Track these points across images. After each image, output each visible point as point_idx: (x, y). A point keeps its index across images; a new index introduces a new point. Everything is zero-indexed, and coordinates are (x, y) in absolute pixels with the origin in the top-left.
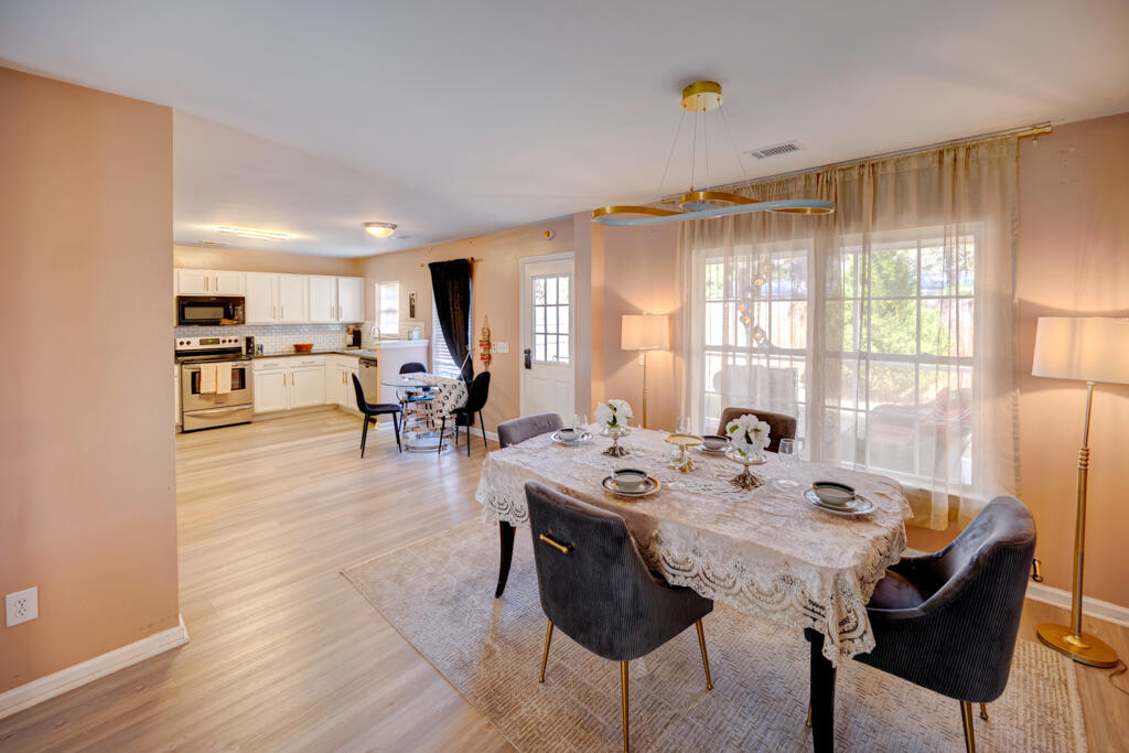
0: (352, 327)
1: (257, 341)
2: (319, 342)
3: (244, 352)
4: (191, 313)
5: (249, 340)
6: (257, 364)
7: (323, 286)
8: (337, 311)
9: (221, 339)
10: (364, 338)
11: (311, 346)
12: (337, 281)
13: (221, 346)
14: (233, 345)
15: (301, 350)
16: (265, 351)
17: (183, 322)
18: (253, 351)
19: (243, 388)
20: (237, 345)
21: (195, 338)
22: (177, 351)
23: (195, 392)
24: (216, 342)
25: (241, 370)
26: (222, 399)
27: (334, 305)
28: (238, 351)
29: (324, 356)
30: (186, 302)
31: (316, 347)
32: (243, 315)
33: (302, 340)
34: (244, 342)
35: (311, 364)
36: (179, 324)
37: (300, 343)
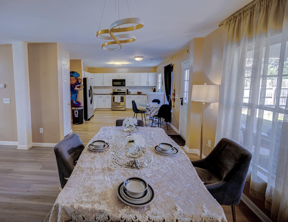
1: (129, 91)
4: (115, 83)
5: (127, 90)
6: (127, 96)
7: (144, 75)
8: (148, 83)
9: (121, 89)
11: (141, 92)
12: (148, 74)
13: (121, 91)
15: (139, 93)
16: (131, 93)
17: (113, 85)
18: (128, 93)
19: (123, 102)
20: (125, 91)
21: (116, 89)
22: (113, 92)
23: (114, 101)
24: (120, 90)
25: (123, 97)
26: (119, 104)
27: (147, 81)
28: (125, 92)
29: (142, 95)
30: (114, 81)
31: (143, 93)
32: (125, 84)
33: (139, 91)
34: (126, 91)
35: (139, 97)
36: (113, 86)
37: (139, 92)
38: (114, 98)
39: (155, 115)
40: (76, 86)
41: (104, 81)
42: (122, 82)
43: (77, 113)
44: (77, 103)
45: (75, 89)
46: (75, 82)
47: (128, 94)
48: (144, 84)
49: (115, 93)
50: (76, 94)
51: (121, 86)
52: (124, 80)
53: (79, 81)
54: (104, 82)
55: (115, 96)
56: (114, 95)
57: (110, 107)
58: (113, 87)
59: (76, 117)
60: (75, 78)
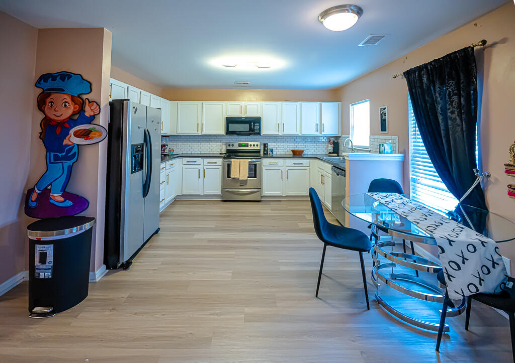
0: (332, 139)
1: (271, 146)
2: (309, 149)
3: (262, 152)
4: (233, 127)
5: (265, 145)
6: (265, 161)
7: (310, 109)
8: (321, 126)
9: (250, 143)
10: (341, 148)
11: (302, 151)
12: (321, 105)
13: (249, 148)
14: (256, 148)
15: (297, 154)
16: (274, 153)
17: (228, 132)
18: (267, 153)
19: (255, 177)
20: (258, 148)
21: (236, 143)
22: (227, 150)
23: (229, 176)
24: (247, 145)
25: (255, 165)
26: (243, 183)
27: (318, 122)
28: (258, 151)
29: (308, 160)
30: (230, 121)
31: (307, 153)
32: (260, 129)
33: (298, 147)
34: (263, 146)
35: (300, 165)
36: (226, 134)
37: (296, 149)
38: (229, 166)
39: (481, 290)
40: (72, 132)
41: (204, 122)
42: (252, 126)
43: (50, 258)
44: (69, 203)
45: (65, 142)
46: (70, 112)
47: (266, 155)
48: (311, 131)
49: (231, 154)
50: (70, 162)
51: (249, 134)
52: (258, 120)
53: (87, 108)
54: (203, 124)
55: (232, 160)
56: (229, 157)
57: (218, 192)
58: (228, 137)
59: (42, 276)
60: (73, 98)
